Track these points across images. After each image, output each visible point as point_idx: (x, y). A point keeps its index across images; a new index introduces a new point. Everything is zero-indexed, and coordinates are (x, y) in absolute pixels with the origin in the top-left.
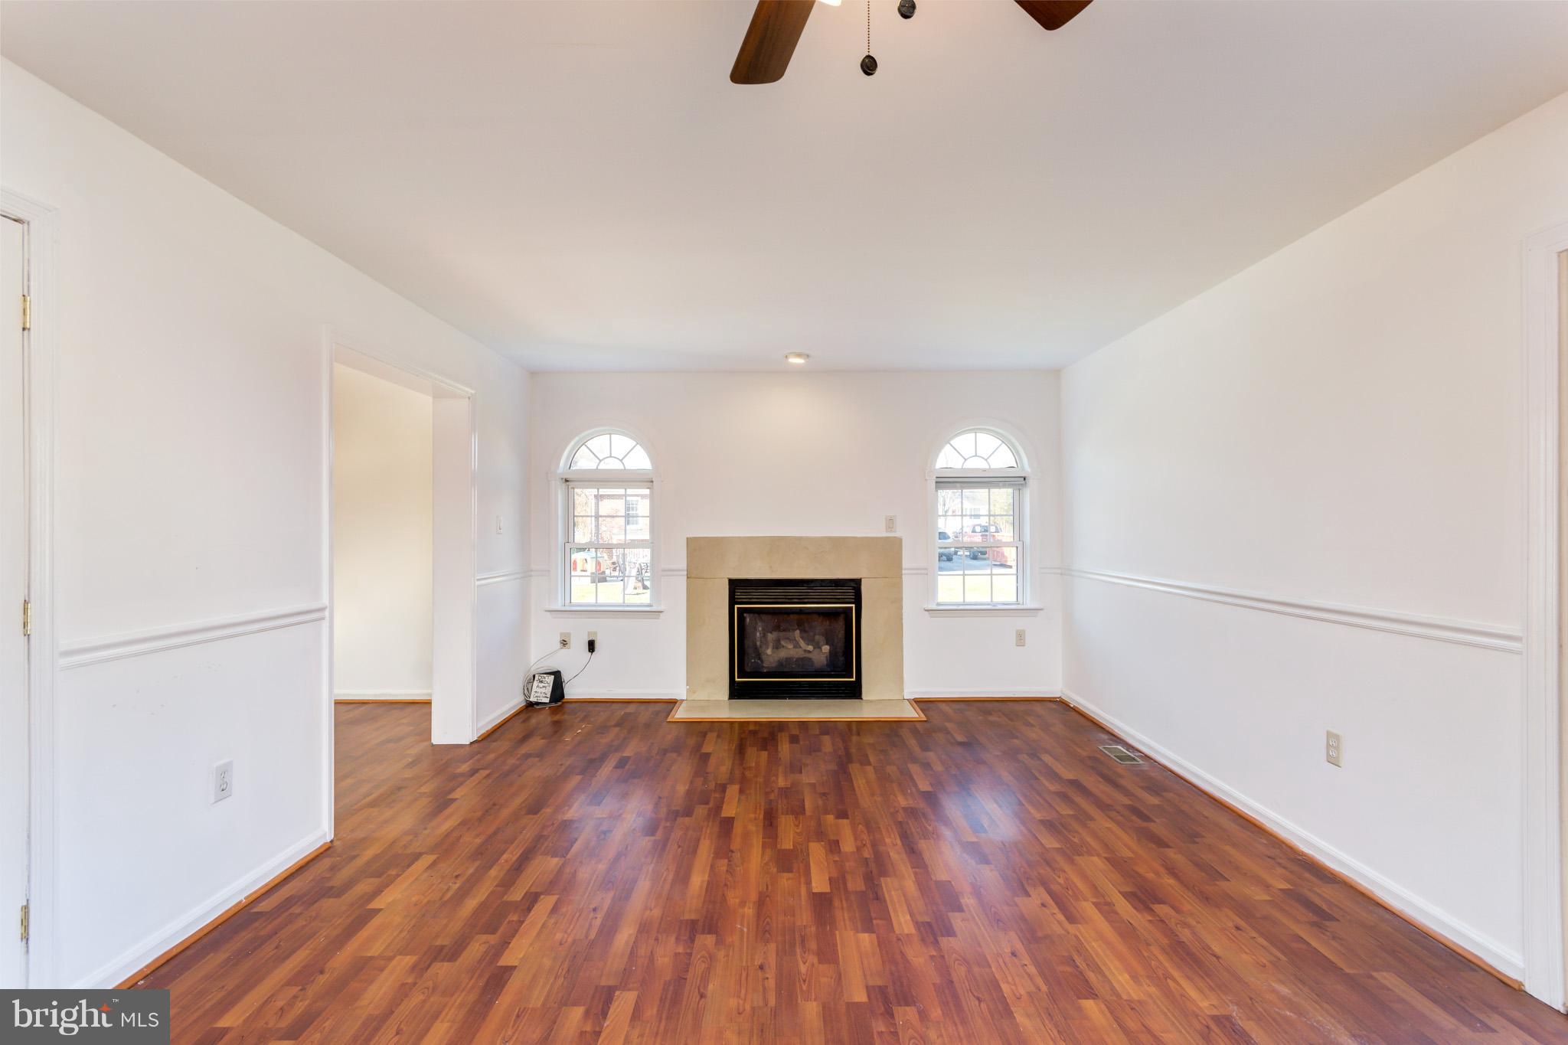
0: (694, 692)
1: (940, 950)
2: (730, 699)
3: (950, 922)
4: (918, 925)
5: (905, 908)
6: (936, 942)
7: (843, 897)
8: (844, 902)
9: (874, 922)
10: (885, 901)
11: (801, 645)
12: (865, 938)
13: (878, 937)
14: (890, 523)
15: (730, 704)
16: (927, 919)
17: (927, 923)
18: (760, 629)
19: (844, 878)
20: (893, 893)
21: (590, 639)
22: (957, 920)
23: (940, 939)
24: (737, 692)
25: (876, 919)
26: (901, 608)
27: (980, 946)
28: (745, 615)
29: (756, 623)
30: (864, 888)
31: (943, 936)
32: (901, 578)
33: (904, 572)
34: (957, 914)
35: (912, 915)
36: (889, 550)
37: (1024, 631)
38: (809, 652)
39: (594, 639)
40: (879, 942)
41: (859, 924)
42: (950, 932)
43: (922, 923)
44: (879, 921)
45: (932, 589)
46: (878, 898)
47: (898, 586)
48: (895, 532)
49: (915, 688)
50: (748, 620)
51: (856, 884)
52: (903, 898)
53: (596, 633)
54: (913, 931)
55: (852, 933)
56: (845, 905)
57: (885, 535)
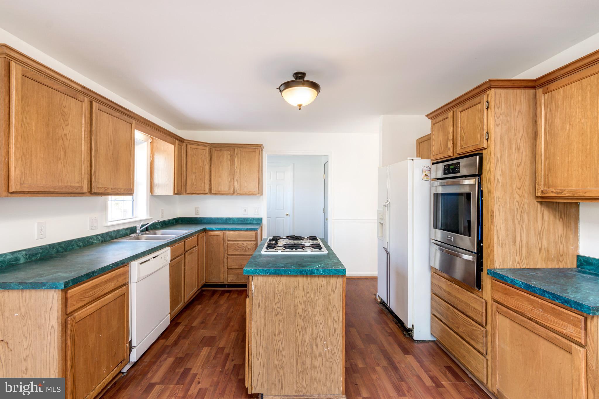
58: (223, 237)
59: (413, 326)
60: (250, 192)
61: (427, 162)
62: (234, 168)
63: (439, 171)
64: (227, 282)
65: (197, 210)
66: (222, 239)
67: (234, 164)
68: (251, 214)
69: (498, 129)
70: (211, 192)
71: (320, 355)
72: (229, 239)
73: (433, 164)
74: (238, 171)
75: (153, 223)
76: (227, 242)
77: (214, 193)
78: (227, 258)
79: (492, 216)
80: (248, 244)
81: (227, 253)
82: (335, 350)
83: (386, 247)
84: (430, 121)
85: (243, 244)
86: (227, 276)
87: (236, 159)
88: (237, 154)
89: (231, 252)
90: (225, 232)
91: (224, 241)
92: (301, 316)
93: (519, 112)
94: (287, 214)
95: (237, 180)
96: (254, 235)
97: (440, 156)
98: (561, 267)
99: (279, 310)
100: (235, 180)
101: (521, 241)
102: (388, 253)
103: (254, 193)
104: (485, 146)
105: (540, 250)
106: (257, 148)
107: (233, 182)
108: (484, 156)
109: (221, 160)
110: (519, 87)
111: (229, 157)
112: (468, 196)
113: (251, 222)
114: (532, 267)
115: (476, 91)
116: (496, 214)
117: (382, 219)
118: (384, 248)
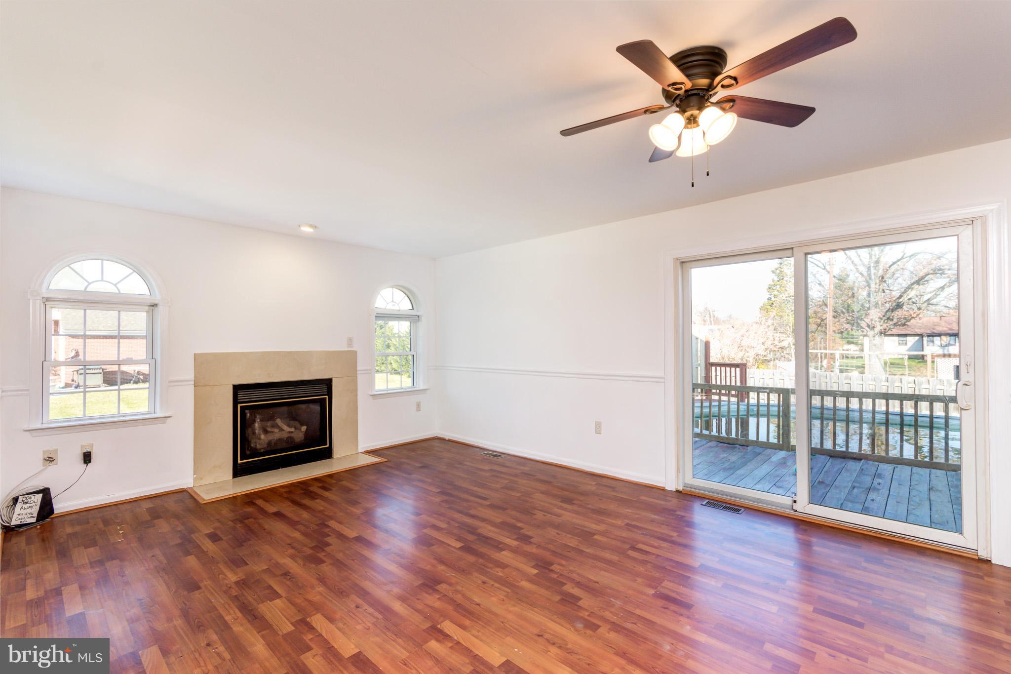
0: (201, 479)
2: (233, 478)
3: (524, 534)
4: (515, 540)
7: (473, 544)
9: (500, 546)
11: (285, 429)
12: (504, 552)
13: (510, 551)
14: (350, 341)
15: (233, 482)
16: (516, 536)
17: (518, 537)
18: (258, 420)
21: (86, 451)
24: (239, 471)
26: (357, 395)
28: (246, 411)
29: (256, 417)
32: (357, 376)
33: (358, 372)
36: (349, 359)
37: (420, 402)
38: (292, 432)
39: (89, 450)
45: (372, 382)
47: (355, 382)
48: (352, 347)
49: (364, 444)
50: (248, 415)
52: (497, 534)
53: (92, 445)
56: (479, 546)
57: (346, 349)
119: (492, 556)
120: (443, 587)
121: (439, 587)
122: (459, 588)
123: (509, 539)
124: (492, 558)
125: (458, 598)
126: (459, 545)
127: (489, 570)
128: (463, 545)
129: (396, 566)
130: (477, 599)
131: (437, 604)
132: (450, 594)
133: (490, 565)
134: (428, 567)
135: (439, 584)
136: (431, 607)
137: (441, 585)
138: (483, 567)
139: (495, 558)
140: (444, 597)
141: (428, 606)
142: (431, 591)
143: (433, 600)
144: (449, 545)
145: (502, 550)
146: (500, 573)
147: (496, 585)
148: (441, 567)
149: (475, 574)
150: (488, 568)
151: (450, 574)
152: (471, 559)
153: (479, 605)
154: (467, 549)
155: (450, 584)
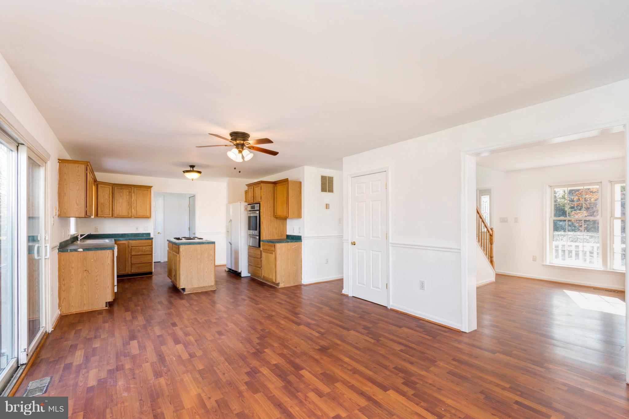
1: (249, 367)
3: (249, 377)
4: (260, 372)
5: (267, 376)
6: (251, 369)
7: (292, 372)
8: (290, 370)
9: (275, 368)
10: (276, 376)
12: (275, 362)
13: (270, 364)
16: (257, 375)
17: (257, 374)
19: (299, 379)
20: (275, 380)
22: (246, 378)
23: (250, 370)
25: (275, 369)
27: (236, 373)
30: (288, 377)
31: (250, 371)
34: (247, 380)
35: (263, 374)
40: (269, 363)
41: (279, 365)
42: (248, 374)
43: (258, 373)
44: (273, 368)
46: (279, 376)
51: (292, 378)
52: (270, 379)
54: (260, 369)
55: (280, 362)
56: (289, 369)
58: (128, 245)
59: (241, 271)
60: (144, 216)
61: (246, 204)
62: (131, 200)
63: (249, 208)
64: (131, 272)
65: (96, 229)
66: (127, 246)
67: (132, 198)
68: (141, 231)
69: (264, 196)
70: (113, 216)
71: (206, 272)
72: (132, 245)
73: (248, 205)
74: (135, 202)
75: (88, 235)
76: (130, 247)
77: (116, 216)
78: (131, 257)
79: (262, 223)
80: (146, 248)
81: (131, 254)
82: (212, 270)
83: (230, 242)
84: (247, 187)
85: (143, 248)
86: (131, 269)
87: (133, 195)
88: (134, 192)
89: (133, 253)
90: (129, 241)
91: (128, 247)
92: (199, 259)
93: (270, 191)
94: (159, 233)
95: (134, 208)
96: (151, 242)
97: (250, 202)
98: (282, 238)
99: (191, 258)
100: (133, 208)
101: (271, 231)
102: (231, 244)
103: (147, 216)
104: (260, 201)
105: (276, 234)
106: (149, 187)
107: (131, 210)
108: (261, 204)
109: (121, 195)
110: (270, 183)
111: (128, 194)
112: (256, 217)
113: (142, 236)
114: (274, 239)
115: (258, 183)
116: (264, 223)
117: (228, 229)
118: (229, 242)
119: (284, 361)
120: (317, 347)
121: (319, 347)
122: (309, 346)
123: (264, 373)
124: (284, 360)
125: (310, 342)
126: (303, 372)
127: (291, 353)
128: (300, 372)
129: (344, 361)
130: (302, 341)
131: (320, 341)
132: (314, 345)
133: (288, 356)
134: (325, 358)
135: (319, 349)
136: (323, 340)
137: (318, 348)
138: (293, 355)
139: (283, 360)
140: (317, 344)
141: (325, 341)
142: (323, 346)
143: (323, 343)
144: (310, 372)
145: (275, 365)
146: (285, 351)
147: (290, 346)
148: (317, 357)
149: (299, 352)
150: (291, 355)
151: (312, 353)
152: (298, 361)
153: (302, 339)
154: (298, 368)
155: (313, 348)
